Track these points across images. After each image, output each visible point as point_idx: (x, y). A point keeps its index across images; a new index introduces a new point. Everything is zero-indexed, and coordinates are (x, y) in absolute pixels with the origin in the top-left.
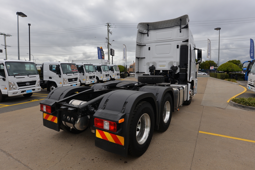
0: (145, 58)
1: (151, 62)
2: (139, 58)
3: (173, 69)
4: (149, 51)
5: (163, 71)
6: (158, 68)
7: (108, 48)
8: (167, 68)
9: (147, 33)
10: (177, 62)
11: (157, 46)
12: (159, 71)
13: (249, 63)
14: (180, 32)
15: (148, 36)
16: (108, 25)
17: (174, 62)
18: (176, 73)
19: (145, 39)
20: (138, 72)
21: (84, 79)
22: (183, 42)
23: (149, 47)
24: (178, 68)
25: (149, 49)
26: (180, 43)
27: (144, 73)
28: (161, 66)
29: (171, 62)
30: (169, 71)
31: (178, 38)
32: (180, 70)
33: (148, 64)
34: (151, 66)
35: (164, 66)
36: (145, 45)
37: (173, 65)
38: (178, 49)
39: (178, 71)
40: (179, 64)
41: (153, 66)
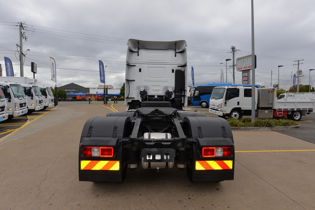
0: (134, 80)
1: (143, 86)
2: (129, 80)
3: (169, 94)
4: (140, 72)
5: (158, 96)
6: (150, 93)
7: (20, 60)
8: (162, 93)
9: (138, 52)
10: (172, 87)
11: (149, 68)
12: (154, 96)
13: (195, 89)
14: (175, 56)
15: (138, 55)
16: (21, 26)
17: (170, 87)
18: (171, 99)
19: (135, 59)
20: (128, 98)
21: (10, 108)
22: (178, 66)
23: (140, 69)
24: (172, 93)
25: (140, 70)
26: (176, 68)
27: (134, 98)
28: (154, 90)
29: (166, 87)
30: (165, 96)
31: (173, 62)
32: (175, 95)
33: (139, 87)
34: (143, 90)
35: (158, 90)
36: (135, 66)
37: (168, 90)
38: (173, 73)
39: (173, 96)
40: (174, 89)
41: (144, 90)
